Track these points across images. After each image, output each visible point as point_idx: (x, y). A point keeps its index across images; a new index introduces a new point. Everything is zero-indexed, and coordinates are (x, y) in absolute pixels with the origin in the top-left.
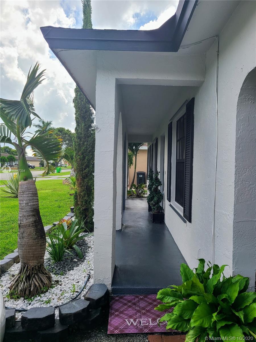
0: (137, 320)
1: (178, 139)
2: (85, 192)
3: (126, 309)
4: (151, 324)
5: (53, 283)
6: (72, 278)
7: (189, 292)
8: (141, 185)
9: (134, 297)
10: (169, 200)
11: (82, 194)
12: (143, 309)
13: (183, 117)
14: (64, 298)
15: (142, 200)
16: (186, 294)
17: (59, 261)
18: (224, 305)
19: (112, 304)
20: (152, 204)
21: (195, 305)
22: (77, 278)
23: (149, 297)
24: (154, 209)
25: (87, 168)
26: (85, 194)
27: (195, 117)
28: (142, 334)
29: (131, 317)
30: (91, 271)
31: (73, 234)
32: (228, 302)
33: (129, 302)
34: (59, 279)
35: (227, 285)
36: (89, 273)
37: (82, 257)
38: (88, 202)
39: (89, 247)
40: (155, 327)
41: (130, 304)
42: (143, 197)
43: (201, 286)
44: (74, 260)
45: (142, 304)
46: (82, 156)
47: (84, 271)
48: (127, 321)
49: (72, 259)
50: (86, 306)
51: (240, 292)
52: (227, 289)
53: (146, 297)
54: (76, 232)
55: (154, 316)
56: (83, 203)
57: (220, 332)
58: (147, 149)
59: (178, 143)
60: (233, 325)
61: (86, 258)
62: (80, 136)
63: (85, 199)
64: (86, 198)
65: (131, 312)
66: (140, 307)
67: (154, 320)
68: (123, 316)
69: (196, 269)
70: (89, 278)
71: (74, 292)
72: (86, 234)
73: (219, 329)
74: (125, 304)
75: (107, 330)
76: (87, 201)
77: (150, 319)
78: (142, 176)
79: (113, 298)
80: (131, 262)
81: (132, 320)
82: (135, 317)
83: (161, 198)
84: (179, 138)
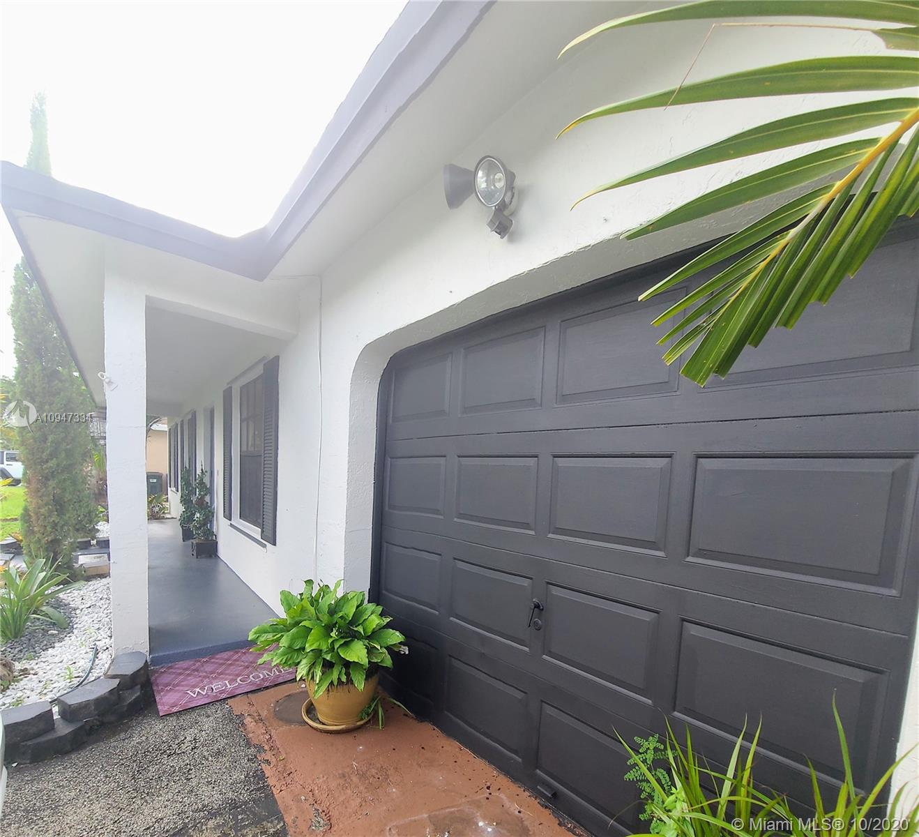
0: (206, 688)
1: (243, 417)
2: (50, 507)
3: (184, 680)
4: (229, 686)
5: (16, 674)
6: (57, 659)
7: (297, 619)
8: (160, 497)
9: (192, 662)
10: (229, 516)
11: (42, 511)
12: (212, 673)
13: (255, 381)
14: (51, 691)
15: (162, 522)
16: (293, 622)
17: (16, 637)
18: (341, 622)
19: (156, 679)
20: (195, 526)
21: (309, 630)
22: (70, 657)
23: (217, 657)
24: (199, 534)
25: (52, 459)
26: (50, 512)
27: (280, 386)
28: (217, 701)
29: (195, 686)
30: (97, 643)
31: (34, 590)
32: (345, 620)
33: (186, 669)
34: (27, 666)
35: (342, 602)
36: (93, 647)
37: (66, 626)
38: (59, 528)
39: (75, 609)
40: (235, 688)
41: (188, 672)
42: (163, 518)
43: (312, 609)
44: (50, 632)
45: (209, 668)
46: (39, 433)
47: (83, 645)
48: (190, 693)
49: (45, 631)
50: (116, 686)
51: (358, 607)
52: (343, 606)
53: (210, 659)
54: (40, 586)
55: (231, 677)
56: (46, 529)
57: (339, 651)
58: (167, 429)
59: (245, 424)
60: (352, 640)
61: (75, 626)
62: (31, 390)
63: (51, 521)
64: (53, 519)
65: (192, 680)
66: (206, 672)
67: (231, 681)
68: (181, 688)
69: (301, 594)
70: (97, 653)
71: (70, 678)
72: (59, 588)
73: (338, 649)
74: (180, 674)
75: (157, 712)
76: (56, 525)
77: (227, 682)
78: (155, 481)
79: (155, 672)
80: (174, 618)
81: (198, 690)
82: (201, 685)
83: (209, 516)
84: (245, 415)
